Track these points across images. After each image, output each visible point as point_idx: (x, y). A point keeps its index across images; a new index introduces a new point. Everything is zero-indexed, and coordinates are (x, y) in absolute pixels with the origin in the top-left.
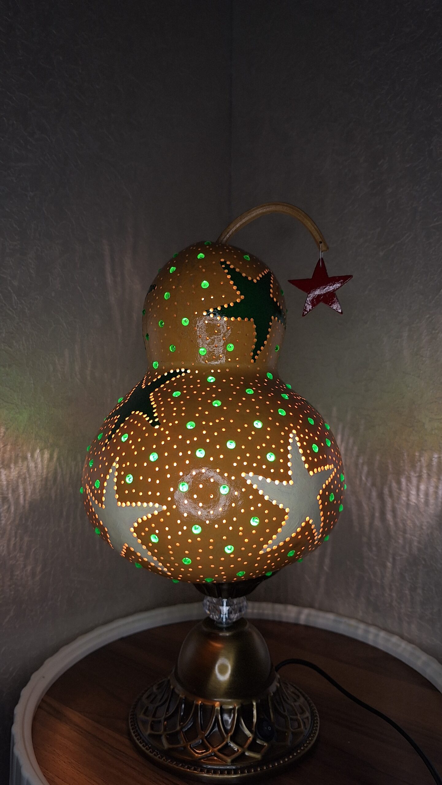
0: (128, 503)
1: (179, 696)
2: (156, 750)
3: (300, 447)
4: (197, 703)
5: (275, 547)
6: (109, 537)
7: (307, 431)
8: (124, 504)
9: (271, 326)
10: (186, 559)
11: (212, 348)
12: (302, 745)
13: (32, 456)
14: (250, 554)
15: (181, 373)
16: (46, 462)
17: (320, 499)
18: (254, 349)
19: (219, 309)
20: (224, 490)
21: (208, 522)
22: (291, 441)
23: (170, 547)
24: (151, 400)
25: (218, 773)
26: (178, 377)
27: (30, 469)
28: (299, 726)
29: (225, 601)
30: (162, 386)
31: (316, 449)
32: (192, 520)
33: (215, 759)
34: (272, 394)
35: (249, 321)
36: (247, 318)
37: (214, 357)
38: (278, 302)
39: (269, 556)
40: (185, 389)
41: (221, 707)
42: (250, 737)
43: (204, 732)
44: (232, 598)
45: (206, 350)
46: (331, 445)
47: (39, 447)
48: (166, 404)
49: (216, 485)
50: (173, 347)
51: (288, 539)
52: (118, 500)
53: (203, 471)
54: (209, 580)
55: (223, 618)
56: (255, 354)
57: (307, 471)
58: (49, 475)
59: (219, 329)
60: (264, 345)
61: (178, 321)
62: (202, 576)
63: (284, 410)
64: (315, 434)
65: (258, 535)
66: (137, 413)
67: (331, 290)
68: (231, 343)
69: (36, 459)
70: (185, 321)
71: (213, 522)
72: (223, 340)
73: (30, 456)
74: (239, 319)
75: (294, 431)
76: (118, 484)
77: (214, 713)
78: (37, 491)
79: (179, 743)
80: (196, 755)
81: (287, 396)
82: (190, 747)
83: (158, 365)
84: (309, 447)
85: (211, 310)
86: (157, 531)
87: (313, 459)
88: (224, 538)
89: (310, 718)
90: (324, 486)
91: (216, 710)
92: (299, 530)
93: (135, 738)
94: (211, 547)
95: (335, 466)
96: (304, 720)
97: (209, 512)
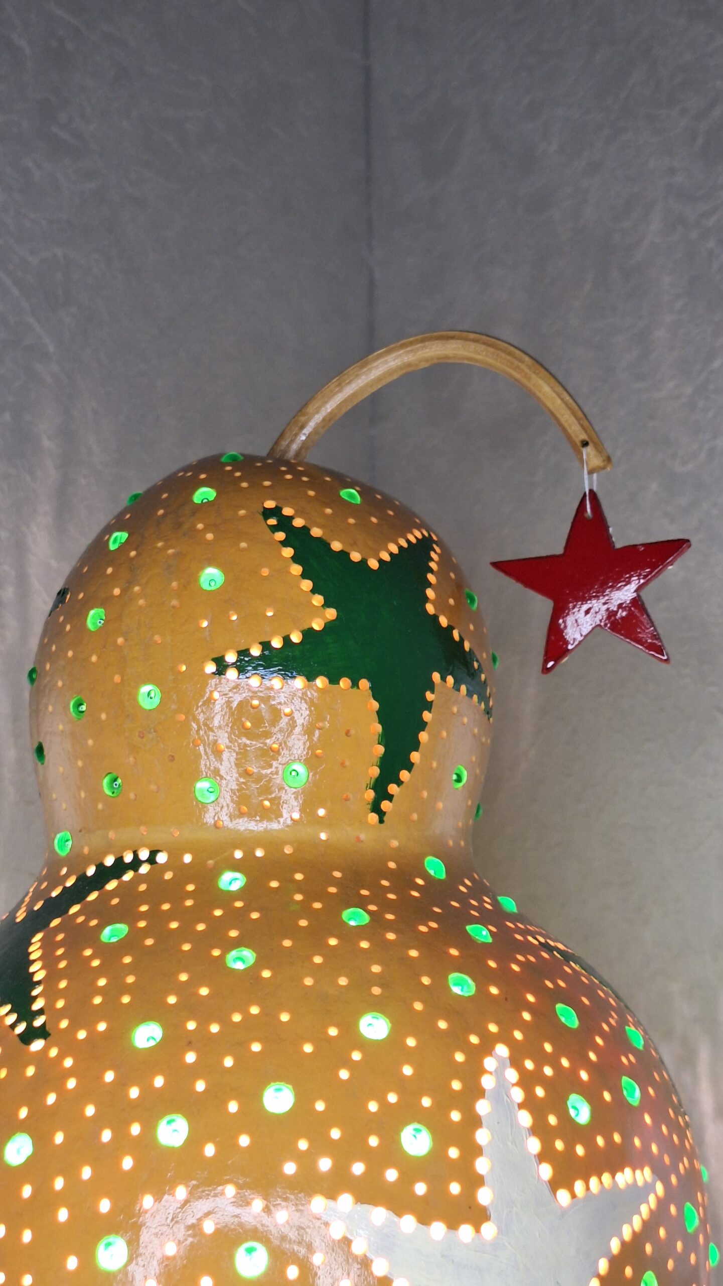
3: (521, 1106)
7: (548, 1047)
9: (432, 702)
15: (136, 864)
18: (377, 780)
19: (255, 651)
20: (252, 1262)
22: (487, 1082)
24: (33, 958)
26: (128, 876)
30: (76, 909)
31: (581, 1111)
34: (436, 925)
35: (355, 689)
36: (347, 679)
38: (454, 628)
40: (142, 916)
48: (77, 969)
49: (224, 1244)
56: (381, 792)
57: (546, 1191)
60: (409, 767)
61: (127, 697)
63: (470, 977)
64: (580, 1060)
70: (149, 694)
74: (321, 682)
75: (502, 1050)
81: (486, 933)
83: (69, 843)
84: (558, 1105)
85: (231, 657)
87: (570, 1148)
90: (616, 1245)
95: (661, 1173)
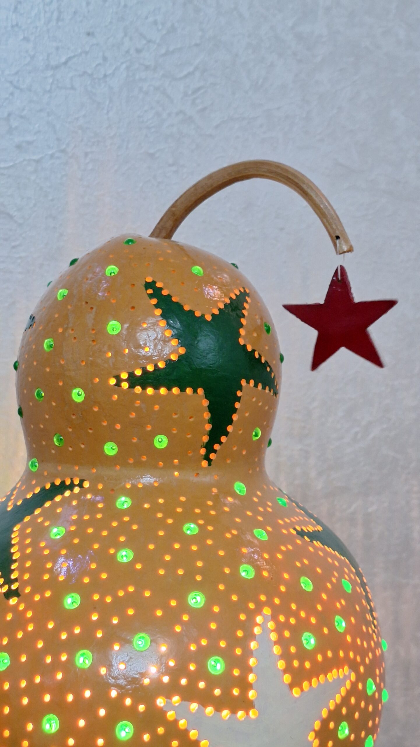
3: (276, 643)
9: (241, 397)
15: (71, 487)
17: (315, 739)
18: (208, 443)
19: (138, 373)
20: (124, 732)
22: (257, 630)
24: (13, 542)
26: (67, 493)
31: (310, 641)
34: (235, 533)
35: (195, 394)
36: (190, 389)
38: (255, 351)
40: (74, 523)
48: (37, 555)
49: (110, 722)
56: (210, 449)
57: (287, 689)
60: (226, 434)
61: (66, 393)
63: (253, 566)
64: (312, 611)
70: (78, 393)
74: (175, 391)
75: (267, 611)
83: (37, 466)
84: (296, 640)
85: (124, 376)
87: (302, 664)
90: (325, 712)
95: (354, 667)
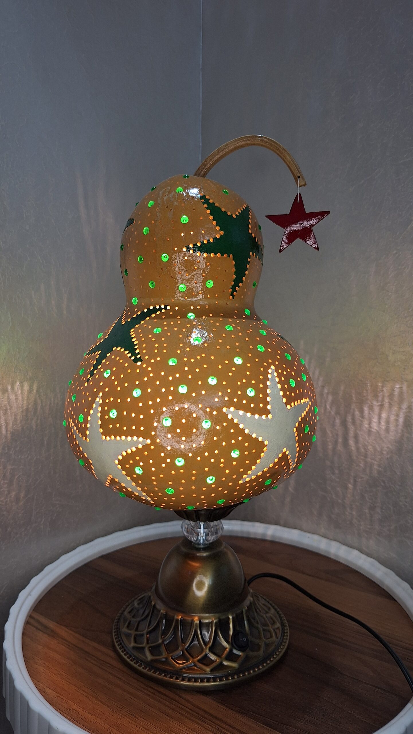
0: (113, 437)
1: (160, 611)
2: (140, 662)
3: (278, 383)
4: (177, 618)
5: (254, 477)
6: (93, 468)
7: (284, 366)
8: (108, 438)
9: (249, 262)
10: (169, 489)
11: (191, 285)
12: (275, 653)
13: (13, 388)
14: (230, 484)
15: (160, 309)
16: (26, 394)
17: (296, 432)
18: (233, 286)
19: (199, 244)
20: (206, 425)
21: (190, 455)
22: (269, 376)
23: (154, 478)
24: (132, 336)
25: (199, 681)
26: (158, 313)
27: (11, 401)
28: (271, 637)
29: (202, 524)
30: (142, 322)
31: (293, 383)
32: (175, 454)
33: (195, 669)
34: (251, 330)
35: (229, 257)
36: (226, 254)
37: (194, 293)
38: (256, 238)
39: (248, 485)
40: (165, 326)
41: (200, 622)
42: (227, 648)
43: (185, 644)
44: (209, 522)
45: (185, 287)
46: (306, 379)
47: (19, 379)
48: (148, 341)
49: (198, 420)
50: (153, 283)
51: (265, 470)
52: (103, 434)
53: (186, 406)
54: (190, 508)
55: (200, 540)
56: (234, 289)
57: (285, 406)
58: (30, 406)
59: (199, 266)
60: (242, 282)
61: (157, 257)
62: (184, 505)
63: (263, 346)
64: (292, 370)
65: (239, 466)
66: (119, 349)
67: (308, 225)
68: (210, 279)
69: (16, 391)
70: (165, 256)
71: (195, 455)
72: (203, 276)
73: (10, 388)
74: (219, 255)
75: (273, 367)
76: (102, 418)
77: (193, 627)
78: (18, 422)
79: (160, 654)
80: (178, 665)
81: (265, 332)
82: (172, 658)
83: (137, 301)
84: (287, 382)
85: (191, 246)
86: (141, 464)
87: (290, 394)
88: (206, 469)
89: (281, 629)
90: (300, 419)
91: (195, 624)
92: (276, 460)
93: (120, 651)
94: (193, 478)
95: (310, 399)
96: (276, 630)
97: (192, 445)
